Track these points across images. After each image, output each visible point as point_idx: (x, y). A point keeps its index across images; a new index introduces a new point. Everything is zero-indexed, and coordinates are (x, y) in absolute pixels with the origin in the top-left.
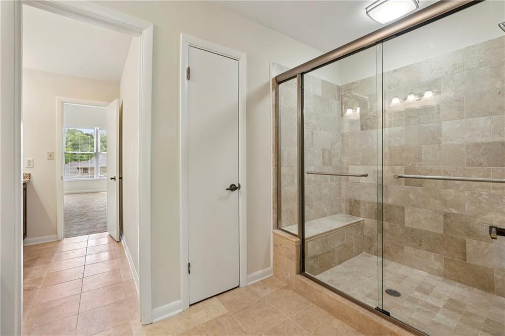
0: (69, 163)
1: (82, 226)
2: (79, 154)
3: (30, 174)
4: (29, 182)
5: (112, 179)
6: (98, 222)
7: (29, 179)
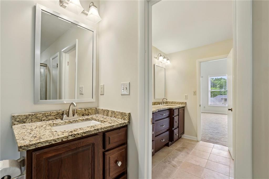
0: (218, 96)
1: (212, 136)
2: (223, 91)
3: (186, 103)
4: (186, 106)
5: (229, 110)
6: (223, 137)
7: (186, 105)
